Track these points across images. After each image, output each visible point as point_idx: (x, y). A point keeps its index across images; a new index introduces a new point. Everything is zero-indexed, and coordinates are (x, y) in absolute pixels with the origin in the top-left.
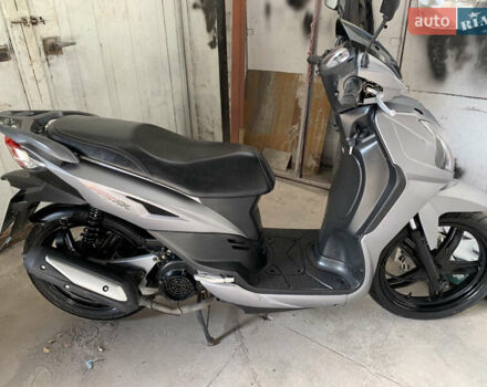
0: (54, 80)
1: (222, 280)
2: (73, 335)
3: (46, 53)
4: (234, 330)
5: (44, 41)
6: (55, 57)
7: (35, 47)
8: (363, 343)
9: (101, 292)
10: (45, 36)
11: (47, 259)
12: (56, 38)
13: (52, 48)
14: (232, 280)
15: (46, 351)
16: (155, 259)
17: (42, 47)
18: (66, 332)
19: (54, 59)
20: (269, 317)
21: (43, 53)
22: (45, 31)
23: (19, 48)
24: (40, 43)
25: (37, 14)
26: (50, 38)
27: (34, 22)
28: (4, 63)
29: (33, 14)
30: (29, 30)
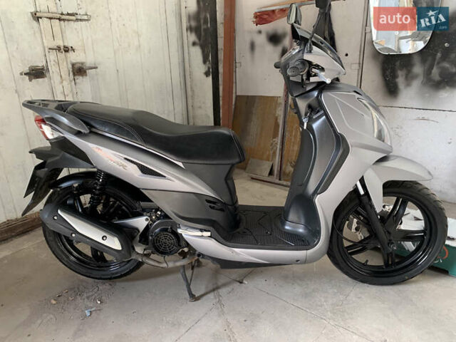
0: (79, 94)
2: (76, 291)
3: (74, 75)
4: (214, 290)
5: (73, 65)
6: (81, 77)
7: (66, 69)
8: (325, 301)
9: (100, 240)
10: (74, 61)
11: (59, 212)
12: (82, 64)
13: (79, 71)
14: (209, 234)
15: (54, 302)
16: (147, 220)
17: (71, 70)
18: (71, 289)
19: (80, 79)
20: (244, 281)
21: (71, 74)
22: (74, 57)
23: (53, 69)
24: (70, 66)
25: (69, 44)
26: (78, 63)
27: (67, 50)
28: (40, 80)
29: (66, 44)
30: (62, 55)
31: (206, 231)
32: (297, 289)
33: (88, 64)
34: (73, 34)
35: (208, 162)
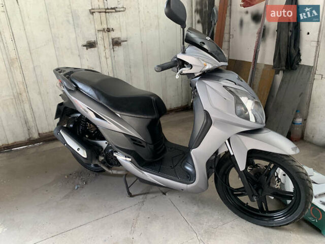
0: (116, 57)
1: (125, 158)
3: (113, 45)
5: (113, 39)
6: (117, 47)
7: (108, 42)
9: (77, 150)
10: (113, 37)
11: (61, 131)
12: (119, 38)
13: (116, 43)
14: (130, 160)
15: (66, 177)
16: (106, 143)
17: (111, 42)
19: (116, 48)
20: (167, 194)
21: (111, 45)
22: (113, 35)
23: (100, 42)
24: (111, 40)
25: (111, 27)
26: (116, 38)
27: (109, 30)
28: (93, 49)
29: (109, 27)
30: (106, 34)
31: (128, 157)
32: (195, 209)
33: (122, 39)
34: (114, 21)
35: (135, 116)
